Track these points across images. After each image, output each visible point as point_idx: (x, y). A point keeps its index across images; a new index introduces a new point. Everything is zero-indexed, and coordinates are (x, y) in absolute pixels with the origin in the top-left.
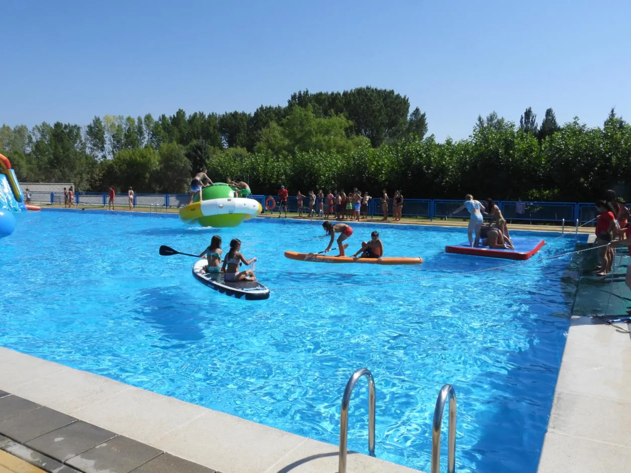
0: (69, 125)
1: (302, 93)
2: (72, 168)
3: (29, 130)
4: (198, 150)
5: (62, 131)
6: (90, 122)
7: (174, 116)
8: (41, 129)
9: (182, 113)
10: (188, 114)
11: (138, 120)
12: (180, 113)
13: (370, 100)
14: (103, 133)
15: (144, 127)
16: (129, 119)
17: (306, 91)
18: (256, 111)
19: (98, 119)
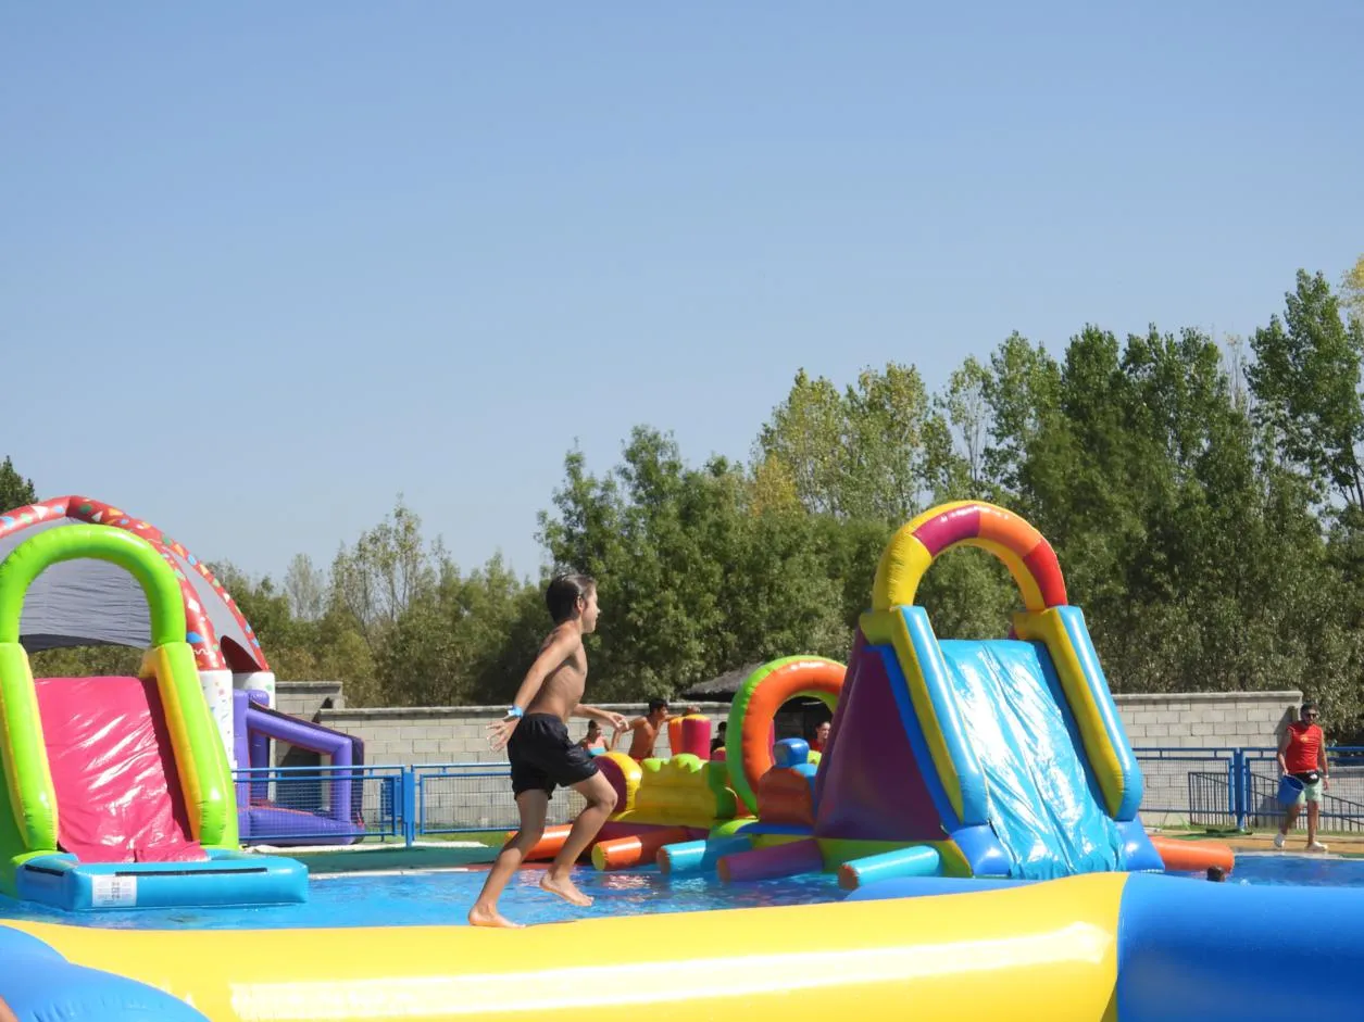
0: (1153, 337)
2: (1259, 593)
3: (928, 391)
5: (1118, 381)
8: (996, 377)
14: (1351, 370)
19: (1320, 288)
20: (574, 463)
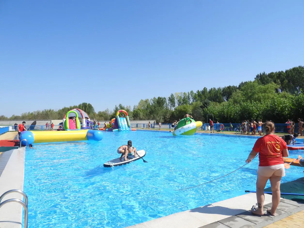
1: (262, 74)
3: (149, 100)
4: (205, 104)
6: (170, 96)
7: (202, 90)
8: (153, 100)
9: (206, 89)
10: (208, 89)
11: (188, 93)
12: (205, 89)
13: (300, 73)
14: (174, 100)
15: (190, 96)
16: (184, 93)
17: (263, 72)
18: (239, 85)
19: (173, 94)
20: (116, 106)
